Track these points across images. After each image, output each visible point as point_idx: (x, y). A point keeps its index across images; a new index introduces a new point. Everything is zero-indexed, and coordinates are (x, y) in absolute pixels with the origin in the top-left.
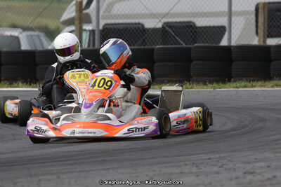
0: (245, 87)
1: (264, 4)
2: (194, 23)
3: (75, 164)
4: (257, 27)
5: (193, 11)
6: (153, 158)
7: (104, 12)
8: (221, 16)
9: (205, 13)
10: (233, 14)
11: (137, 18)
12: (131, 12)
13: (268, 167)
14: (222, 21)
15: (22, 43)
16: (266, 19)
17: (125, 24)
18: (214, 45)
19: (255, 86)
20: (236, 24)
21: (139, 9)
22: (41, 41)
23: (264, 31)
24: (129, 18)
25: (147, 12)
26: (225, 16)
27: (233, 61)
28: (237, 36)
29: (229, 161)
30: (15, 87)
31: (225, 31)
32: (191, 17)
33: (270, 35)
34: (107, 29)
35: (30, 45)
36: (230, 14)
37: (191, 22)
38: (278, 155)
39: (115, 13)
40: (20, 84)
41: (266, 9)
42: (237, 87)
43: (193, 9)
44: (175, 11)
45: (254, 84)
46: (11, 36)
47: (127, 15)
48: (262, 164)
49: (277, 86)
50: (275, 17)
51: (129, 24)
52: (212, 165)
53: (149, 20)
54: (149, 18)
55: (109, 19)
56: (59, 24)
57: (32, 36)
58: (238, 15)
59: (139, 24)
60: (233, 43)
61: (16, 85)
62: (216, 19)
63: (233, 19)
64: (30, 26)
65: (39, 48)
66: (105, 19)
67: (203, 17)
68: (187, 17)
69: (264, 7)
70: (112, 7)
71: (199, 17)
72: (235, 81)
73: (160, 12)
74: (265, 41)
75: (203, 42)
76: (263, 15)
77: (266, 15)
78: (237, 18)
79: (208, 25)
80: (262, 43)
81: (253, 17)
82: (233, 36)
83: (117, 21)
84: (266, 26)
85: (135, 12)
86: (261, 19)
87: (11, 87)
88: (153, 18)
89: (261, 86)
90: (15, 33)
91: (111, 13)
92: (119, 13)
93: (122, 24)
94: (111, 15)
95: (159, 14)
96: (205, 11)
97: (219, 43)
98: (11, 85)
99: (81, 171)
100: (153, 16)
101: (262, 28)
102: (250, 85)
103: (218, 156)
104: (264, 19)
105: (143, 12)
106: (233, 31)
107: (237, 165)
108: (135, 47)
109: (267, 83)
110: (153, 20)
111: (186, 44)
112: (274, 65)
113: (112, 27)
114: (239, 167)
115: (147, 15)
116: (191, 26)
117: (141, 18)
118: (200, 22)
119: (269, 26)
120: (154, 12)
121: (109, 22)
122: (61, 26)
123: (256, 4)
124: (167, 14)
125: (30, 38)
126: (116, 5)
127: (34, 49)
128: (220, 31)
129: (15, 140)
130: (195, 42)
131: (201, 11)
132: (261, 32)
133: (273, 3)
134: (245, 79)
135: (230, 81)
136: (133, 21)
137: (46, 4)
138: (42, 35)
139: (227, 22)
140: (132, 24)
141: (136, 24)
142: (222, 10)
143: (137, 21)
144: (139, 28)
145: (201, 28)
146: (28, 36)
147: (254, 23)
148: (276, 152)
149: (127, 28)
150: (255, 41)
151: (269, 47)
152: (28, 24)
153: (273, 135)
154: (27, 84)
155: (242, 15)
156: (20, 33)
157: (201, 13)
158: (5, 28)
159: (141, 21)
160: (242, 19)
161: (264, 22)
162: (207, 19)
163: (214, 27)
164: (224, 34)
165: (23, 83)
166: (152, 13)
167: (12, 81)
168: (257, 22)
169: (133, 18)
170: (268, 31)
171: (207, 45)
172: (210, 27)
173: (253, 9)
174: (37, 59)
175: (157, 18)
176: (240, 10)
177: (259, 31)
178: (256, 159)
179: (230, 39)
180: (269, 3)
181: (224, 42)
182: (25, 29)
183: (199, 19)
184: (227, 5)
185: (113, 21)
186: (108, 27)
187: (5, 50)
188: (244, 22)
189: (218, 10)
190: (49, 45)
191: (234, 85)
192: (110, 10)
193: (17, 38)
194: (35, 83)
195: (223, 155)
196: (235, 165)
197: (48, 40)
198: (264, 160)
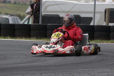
0: (100, 42)
1: (109, 9)
2: (80, 16)
3: (30, 70)
4: (105, 18)
5: (80, 11)
6: (61, 69)
7: (44, 10)
8: (91, 13)
9: (85, 12)
10: (96, 12)
11: (57, 13)
12: (54, 10)
13: (108, 75)
14: (91, 15)
15: (10, 21)
16: (109, 15)
17: (52, 15)
18: (88, 25)
19: (103, 42)
20: (97, 17)
21: (58, 9)
22: (17, 20)
23: (108, 20)
24: (54, 12)
25: (61, 10)
26: (92, 13)
27: (95, 32)
28: (97, 22)
29: (92, 72)
30: (6, 39)
31: (92, 19)
32: (79, 13)
33: (110, 22)
34: (44, 16)
35: (13, 22)
36: (94, 12)
37: (78, 15)
38: (112, 70)
39: (48, 10)
40: (9, 37)
41: (109, 11)
42: (96, 42)
43: (80, 10)
44: (72, 10)
45: (103, 41)
46: (6, 18)
47: (53, 11)
48: (106, 74)
49: (113, 42)
50: (112, 14)
51: (53, 15)
52: (85, 73)
53: (62, 14)
54: (62, 13)
55: (45, 12)
56: (25, 14)
57: (14, 18)
58: (98, 13)
59: (58, 15)
60: (95, 24)
61: (7, 38)
62: (89, 14)
63: (96, 14)
64: (13, 14)
65: (17, 23)
66: (44, 12)
67: (84, 13)
68: (77, 13)
69: (108, 10)
70: (47, 8)
71: (82, 13)
72: (96, 40)
73: (66, 11)
74: (108, 24)
75: (85, 23)
76: (108, 13)
77: (109, 13)
78: (98, 14)
79: (85, 17)
80: (107, 25)
81: (104, 14)
82: (95, 22)
83: (49, 14)
84: (109, 18)
85: (56, 10)
86: (107, 15)
87: (5, 39)
88: (63, 13)
89: (106, 42)
90: (7, 17)
91: (46, 10)
92: (49, 10)
93: (51, 15)
94: (46, 11)
95: (66, 12)
96: (85, 11)
97: (90, 24)
98: (5, 37)
99: (32, 74)
100: (63, 12)
101: (107, 19)
102: (102, 42)
103: (88, 70)
104: (108, 15)
105: (59, 10)
106: (95, 20)
107: (96, 74)
108: (56, 24)
109: (108, 41)
110: (63, 14)
111: (76, 24)
112: (111, 34)
113: (46, 16)
114: (96, 75)
115: (61, 11)
116: (79, 17)
117: (58, 13)
118: (82, 15)
119: (110, 18)
120: (64, 10)
121: (45, 14)
122: (26, 14)
123: (105, 9)
124: (69, 11)
125: (13, 19)
126: (49, 7)
127: (14, 23)
128: (90, 19)
129: (6, 60)
130: (80, 23)
131: (83, 11)
132: (107, 20)
133: (112, 9)
134: (99, 39)
135: (93, 40)
136: (55, 14)
137: (20, 6)
138: (18, 18)
139: (93, 15)
140: (55, 15)
141: (56, 15)
142: (91, 11)
143: (57, 14)
144: (57, 17)
145: (83, 17)
146: (12, 18)
147: (104, 17)
148: (112, 69)
149: (53, 16)
150: (104, 24)
151: (110, 27)
152: (13, 13)
153: (110, 62)
154: (11, 37)
155: (99, 13)
156: (9, 17)
157: (83, 12)
158: (3, 15)
159: (58, 14)
160: (99, 14)
161: (108, 16)
162: (85, 14)
163: (88, 17)
164: (92, 21)
165: (10, 37)
166: (63, 11)
167: (5, 36)
168: (105, 16)
169: (55, 13)
170: (110, 20)
171: (85, 24)
172: (84, 17)
173: (104, 11)
174: (16, 27)
175: (65, 13)
176: (98, 11)
177: (106, 20)
178: (103, 71)
179: (94, 23)
180: (110, 9)
181: (92, 24)
182: (11, 15)
183: (82, 14)
184: (93, 9)
185: (47, 14)
186: (45, 16)
187: (3, 23)
188: (100, 16)
189: (90, 11)
190: (21, 22)
191: (95, 41)
192: (46, 9)
193: (8, 19)
194: (15, 37)
195: (90, 69)
196: (95, 73)
197: (21, 20)
198: (106, 72)
